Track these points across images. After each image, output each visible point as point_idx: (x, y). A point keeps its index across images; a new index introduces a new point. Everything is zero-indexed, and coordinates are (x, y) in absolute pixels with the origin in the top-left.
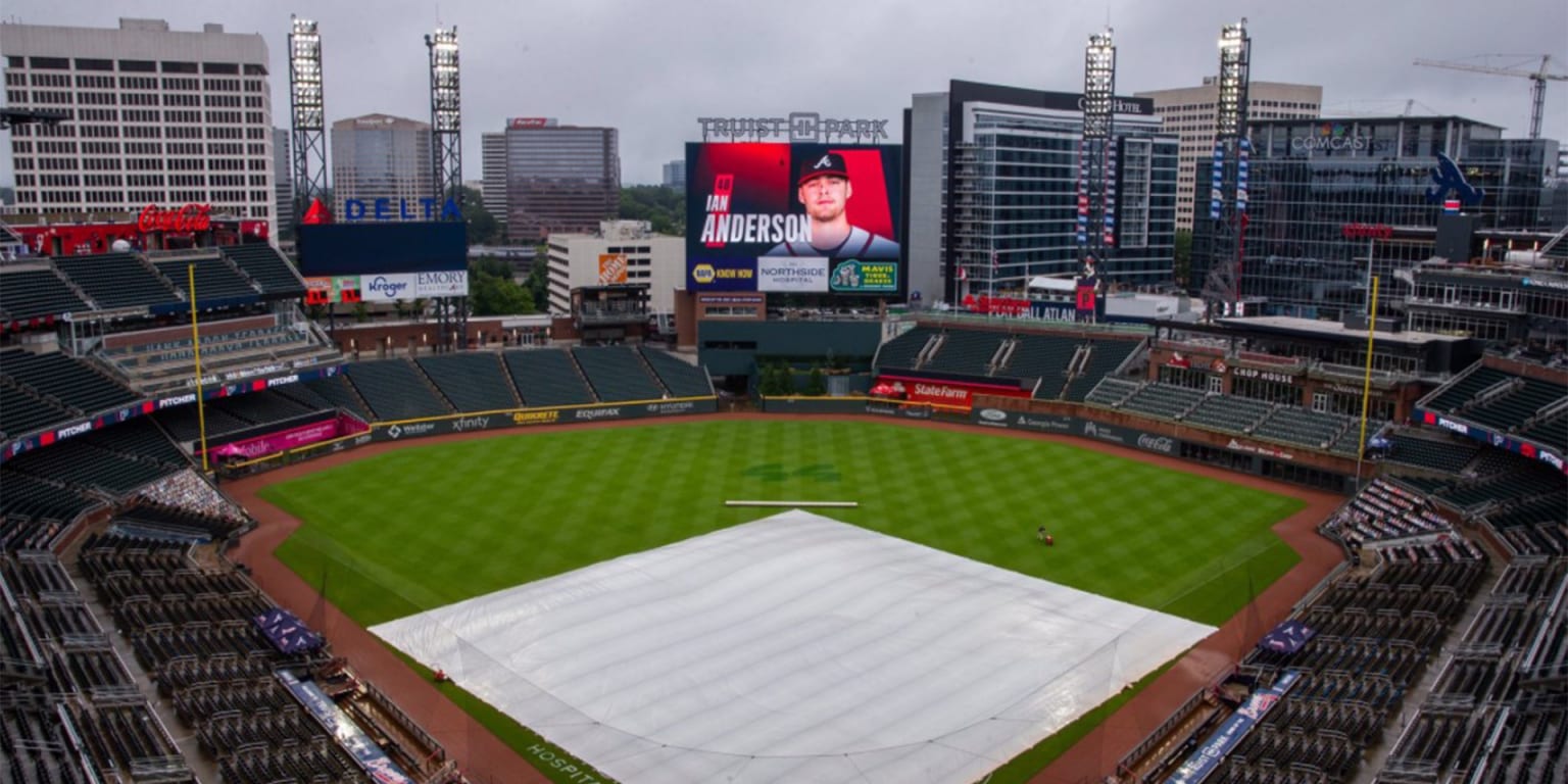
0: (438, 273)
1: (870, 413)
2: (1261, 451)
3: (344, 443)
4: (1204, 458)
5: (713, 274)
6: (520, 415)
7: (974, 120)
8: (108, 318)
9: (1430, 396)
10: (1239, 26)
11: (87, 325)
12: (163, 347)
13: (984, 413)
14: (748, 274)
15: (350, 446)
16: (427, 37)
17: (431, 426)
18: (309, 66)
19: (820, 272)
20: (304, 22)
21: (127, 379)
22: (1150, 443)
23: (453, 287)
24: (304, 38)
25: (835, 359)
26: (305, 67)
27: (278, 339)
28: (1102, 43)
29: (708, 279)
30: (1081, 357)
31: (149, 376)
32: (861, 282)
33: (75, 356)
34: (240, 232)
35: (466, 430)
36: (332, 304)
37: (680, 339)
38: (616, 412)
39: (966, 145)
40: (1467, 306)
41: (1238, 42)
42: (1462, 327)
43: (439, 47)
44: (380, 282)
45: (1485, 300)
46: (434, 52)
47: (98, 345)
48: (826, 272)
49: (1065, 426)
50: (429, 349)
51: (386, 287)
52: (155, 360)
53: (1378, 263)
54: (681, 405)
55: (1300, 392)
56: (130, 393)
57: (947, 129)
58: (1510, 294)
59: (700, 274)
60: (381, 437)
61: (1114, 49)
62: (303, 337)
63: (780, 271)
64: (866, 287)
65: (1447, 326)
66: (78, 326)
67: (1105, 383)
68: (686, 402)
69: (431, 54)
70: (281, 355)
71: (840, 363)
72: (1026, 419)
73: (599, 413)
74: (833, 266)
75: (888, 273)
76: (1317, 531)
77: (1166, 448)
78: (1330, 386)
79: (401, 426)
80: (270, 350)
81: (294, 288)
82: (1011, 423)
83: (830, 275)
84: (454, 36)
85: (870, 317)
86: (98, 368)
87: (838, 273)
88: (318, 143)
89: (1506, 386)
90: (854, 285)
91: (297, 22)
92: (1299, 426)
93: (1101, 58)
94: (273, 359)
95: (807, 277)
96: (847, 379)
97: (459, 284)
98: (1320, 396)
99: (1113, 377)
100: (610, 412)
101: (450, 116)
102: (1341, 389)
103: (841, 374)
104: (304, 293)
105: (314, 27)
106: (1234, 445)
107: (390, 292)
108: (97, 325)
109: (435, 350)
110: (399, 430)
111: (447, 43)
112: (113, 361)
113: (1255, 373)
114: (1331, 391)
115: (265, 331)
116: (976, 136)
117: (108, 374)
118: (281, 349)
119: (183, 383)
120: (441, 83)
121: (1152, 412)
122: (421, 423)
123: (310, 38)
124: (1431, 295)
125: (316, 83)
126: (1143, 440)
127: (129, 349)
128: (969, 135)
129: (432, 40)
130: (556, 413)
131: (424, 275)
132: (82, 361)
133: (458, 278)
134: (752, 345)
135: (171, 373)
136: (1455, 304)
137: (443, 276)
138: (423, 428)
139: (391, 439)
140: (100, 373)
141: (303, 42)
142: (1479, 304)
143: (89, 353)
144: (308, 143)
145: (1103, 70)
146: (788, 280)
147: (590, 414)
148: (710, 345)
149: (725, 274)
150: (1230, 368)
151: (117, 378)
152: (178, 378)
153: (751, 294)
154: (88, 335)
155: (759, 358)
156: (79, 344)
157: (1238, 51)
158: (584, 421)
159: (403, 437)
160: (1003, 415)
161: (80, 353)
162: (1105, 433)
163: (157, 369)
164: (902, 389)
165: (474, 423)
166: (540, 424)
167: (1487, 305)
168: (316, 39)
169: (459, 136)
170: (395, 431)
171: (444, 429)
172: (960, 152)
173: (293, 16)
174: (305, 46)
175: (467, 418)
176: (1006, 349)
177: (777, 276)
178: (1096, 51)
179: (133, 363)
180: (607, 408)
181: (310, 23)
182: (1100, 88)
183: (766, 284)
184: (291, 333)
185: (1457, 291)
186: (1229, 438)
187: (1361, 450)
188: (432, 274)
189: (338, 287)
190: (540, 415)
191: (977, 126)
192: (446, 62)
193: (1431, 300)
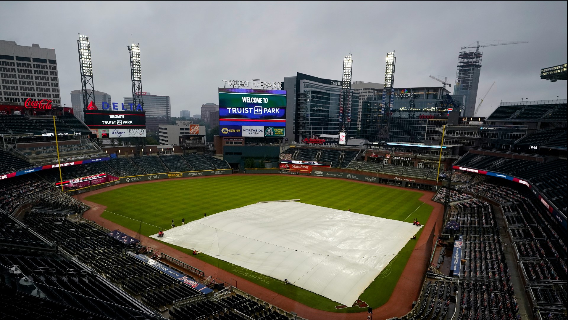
0: (136, 129)
1: (280, 173)
2: (405, 179)
3: (111, 183)
4: (386, 183)
5: (228, 131)
6: (170, 175)
7: (303, 85)
8: (18, 137)
9: (455, 162)
10: (393, 53)
11: (9, 139)
12: (40, 149)
13: (316, 172)
14: (239, 131)
15: (113, 184)
16: (128, 47)
17: (140, 178)
18: (86, 52)
19: (261, 131)
20: (83, 36)
21: (28, 159)
22: (369, 179)
23: (141, 134)
24: (84, 42)
25: (267, 158)
26: (84, 52)
27: (83, 148)
28: (349, 59)
29: (226, 133)
30: (342, 156)
31: (37, 158)
32: (274, 134)
33: (5, 150)
34: (63, 111)
35: (152, 180)
36: (98, 139)
37: (217, 152)
38: (201, 174)
39: (301, 93)
40: (463, 136)
41: (393, 58)
42: (460, 143)
43: (133, 50)
44: (116, 131)
45: (468, 134)
46: (131, 52)
47: (14, 147)
48: (263, 131)
49: (341, 175)
50: (133, 155)
51: (118, 133)
52: (39, 153)
53: (429, 126)
54: (221, 172)
55: (414, 163)
56: (31, 164)
57: (295, 88)
58: (476, 132)
59: (224, 131)
60: (123, 182)
61: (352, 61)
62: (92, 148)
63: (249, 130)
64: (276, 135)
65: (456, 143)
66: (6, 140)
67: (352, 163)
68: (223, 171)
69: (130, 53)
70: (85, 153)
71: (268, 159)
72: (329, 174)
73: (195, 174)
74: (265, 128)
75: (282, 131)
76: (432, 200)
77: (374, 181)
78: (423, 161)
79: (130, 178)
80: (81, 151)
81: (86, 131)
82: (324, 176)
83: (265, 132)
84: (138, 47)
85: (276, 145)
86: (16, 155)
87: (267, 131)
88: (91, 81)
89: (480, 158)
90: (272, 135)
91: (81, 36)
92: (416, 172)
93: (348, 64)
94: (82, 154)
95: (257, 132)
96: (271, 163)
97: (143, 133)
98: (420, 164)
99: (354, 161)
100: (199, 174)
101: (137, 75)
102: (426, 161)
103: (269, 162)
104: (90, 133)
105: (87, 38)
106: (396, 178)
107: (119, 135)
108: (13, 140)
109: (135, 155)
110: (130, 179)
111: (136, 49)
112: (22, 152)
113: (399, 158)
114: (424, 162)
115: (78, 145)
116: (304, 91)
117: (21, 157)
118: (84, 151)
119: (51, 161)
120: (134, 63)
121: (369, 170)
122: (137, 177)
123: (86, 42)
124: (451, 133)
125: (89, 59)
126: (367, 178)
127: (27, 148)
128: (302, 91)
129: (130, 48)
130: (182, 174)
131: (131, 130)
132: (8, 152)
133: (142, 131)
134: (240, 154)
135: (45, 157)
136: (459, 136)
137: (137, 130)
138: (138, 179)
139: (127, 182)
140: (17, 157)
141: (84, 43)
142: (466, 136)
143: (11, 150)
144: (87, 81)
145: (349, 67)
146: (251, 133)
147: (193, 174)
148: (227, 154)
149: (231, 131)
150: (391, 157)
151: (24, 159)
152: (49, 159)
153: (240, 137)
154: (10, 143)
155: (242, 158)
156: (7, 146)
157: (392, 61)
158: (191, 176)
159: (131, 182)
160: (322, 173)
161: (7, 149)
162: (354, 177)
163: (40, 156)
164: (288, 166)
165: (155, 177)
166: (177, 178)
167: (469, 136)
168: (88, 43)
169: (141, 82)
170: (128, 180)
171: (145, 179)
172: (299, 95)
173: (79, 34)
174: (84, 45)
175: (152, 176)
176: (319, 154)
177: (248, 132)
178: (347, 61)
179: (30, 153)
180: (198, 172)
181: (86, 37)
182: (348, 73)
183: (245, 134)
184: (87, 146)
185: (459, 132)
186: (395, 176)
187: (437, 178)
188: (133, 129)
189: (100, 132)
190: (177, 175)
191: (305, 87)
192: (136, 56)
193: (451, 135)
